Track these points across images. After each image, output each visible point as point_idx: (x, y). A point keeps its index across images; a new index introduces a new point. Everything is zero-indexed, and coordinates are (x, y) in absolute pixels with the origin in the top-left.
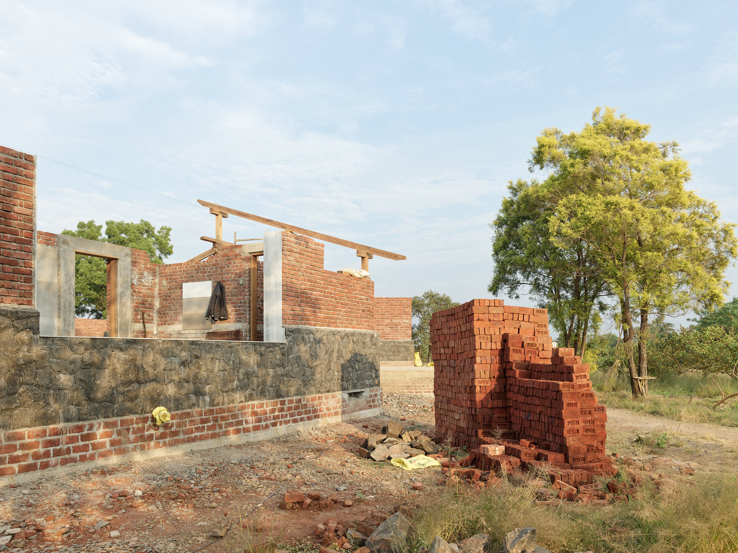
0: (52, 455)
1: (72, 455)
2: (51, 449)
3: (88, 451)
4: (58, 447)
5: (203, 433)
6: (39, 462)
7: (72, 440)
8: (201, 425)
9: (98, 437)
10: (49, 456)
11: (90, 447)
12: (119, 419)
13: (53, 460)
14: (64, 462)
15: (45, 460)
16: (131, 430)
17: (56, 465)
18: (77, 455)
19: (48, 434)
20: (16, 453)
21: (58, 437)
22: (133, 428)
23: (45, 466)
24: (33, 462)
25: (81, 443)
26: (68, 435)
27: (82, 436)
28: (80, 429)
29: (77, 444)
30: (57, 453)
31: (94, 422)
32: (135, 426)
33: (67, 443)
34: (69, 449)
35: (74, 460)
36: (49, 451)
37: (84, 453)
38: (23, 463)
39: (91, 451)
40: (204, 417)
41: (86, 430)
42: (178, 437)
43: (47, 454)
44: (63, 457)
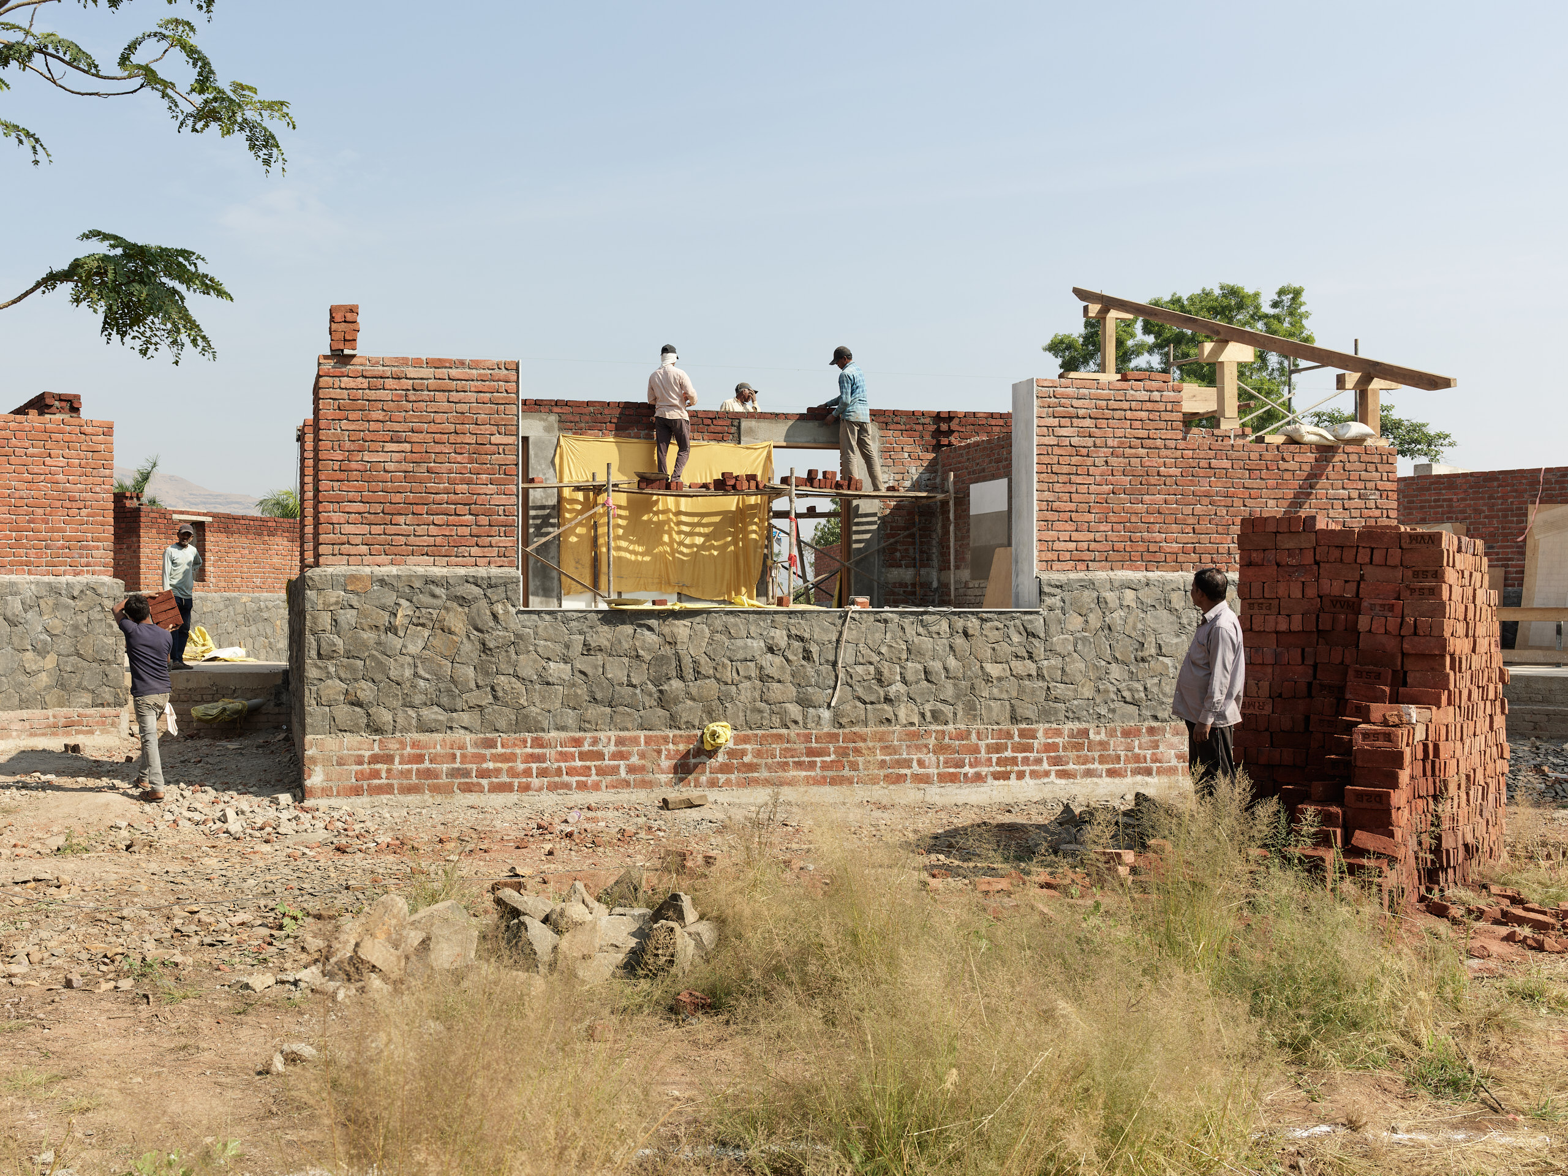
0: (535, 775)
1: (565, 778)
2: (534, 766)
3: (590, 776)
4: (544, 765)
5: (813, 774)
6: (516, 782)
7: (564, 757)
8: (807, 759)
9: (606, 758)
10: (531, 776)
11: (594, 771)
12: (642, 734)
13: (535, 782)
14: (553, 787)
15: (524, 780)
16: (664, 753)
17: (540, 789)
18: (573, 780)
19: (529, 745)
20: (484, 766)
21: (544, 750)
22: (668, 751)
23: (526, 788)
24: (508, 780)
25: (578, 763)
26: (559, 749)
27: (580, 753)
28: (577, 742)
29: (573, 763)
30: (543, 773)
31: (602, 735)
32: (671, 746)
33: (557, 761)
34: (559, 769)
35: (567, 786)
36: (530, 769)
37: (584, 779)
38: (494, 780)
39: (594, 778)
40: (814, 745)
41: (586, 745)
42: (756, 775)
43: (527, 773)
44: (552, 779)
